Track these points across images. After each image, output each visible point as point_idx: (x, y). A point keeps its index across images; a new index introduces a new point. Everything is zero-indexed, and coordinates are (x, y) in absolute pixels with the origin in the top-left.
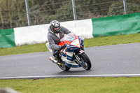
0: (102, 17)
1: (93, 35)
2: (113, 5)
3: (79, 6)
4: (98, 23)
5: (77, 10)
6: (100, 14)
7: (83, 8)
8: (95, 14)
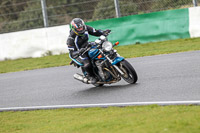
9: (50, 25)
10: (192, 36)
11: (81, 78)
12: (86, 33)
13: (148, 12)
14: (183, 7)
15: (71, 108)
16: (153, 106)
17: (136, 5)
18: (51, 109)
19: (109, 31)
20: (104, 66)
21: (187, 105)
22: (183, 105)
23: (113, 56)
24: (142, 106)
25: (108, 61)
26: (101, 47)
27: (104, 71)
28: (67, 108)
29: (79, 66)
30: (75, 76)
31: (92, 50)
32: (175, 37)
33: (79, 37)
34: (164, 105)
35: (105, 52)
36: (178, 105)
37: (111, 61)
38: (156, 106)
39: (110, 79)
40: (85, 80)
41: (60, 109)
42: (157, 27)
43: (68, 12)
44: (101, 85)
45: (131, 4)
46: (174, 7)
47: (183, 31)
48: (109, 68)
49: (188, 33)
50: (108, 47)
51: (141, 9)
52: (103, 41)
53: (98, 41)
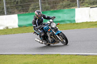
0: (24, 13)
1: (19, 26)
2: (32, 5)
3: (9, 5)
4: (21, 17)
5: (7, 8)
6: (23, 11)
7: (11, 6)
8: (20, 11)
9: (7, 14)
10: (76, 22)
11: (39, 41)
12: (42, 18)
13: (55, 10)
14: (72, 8)
15: (18, 54)
16: (57, 55)
17: (49, 6)
18: (8, 54)
19: (55, 17)
20: (51, 35)
21: (74, 55)
22: (72, 55)
23: (56, 30)
24: (52, 55)
25: (53, 33)
26: (50, 25)
27: (51, 37)
28: (16, 54)
29: (38, 35)
30: (36, 39)
31: (45, 27)
32: (68, 22)
33: (39, 20)
34: (63, 55)
35: (52, 28)
36: (70, 55)
37: (55, 33)
38: (59, 55)
39: (54, 42)
40: (41, 42)
41: (12, 55)
42: (60, 17)
43: (17, 8)
44: (49, 45)
45: (47, 5)
46: (68, 8)
47: (72, 19)
48: (54, 36)
49: (75, 21)
50: (54, 25)
51: (52, 8)
52: (51, 22)
53: (49, 22)
